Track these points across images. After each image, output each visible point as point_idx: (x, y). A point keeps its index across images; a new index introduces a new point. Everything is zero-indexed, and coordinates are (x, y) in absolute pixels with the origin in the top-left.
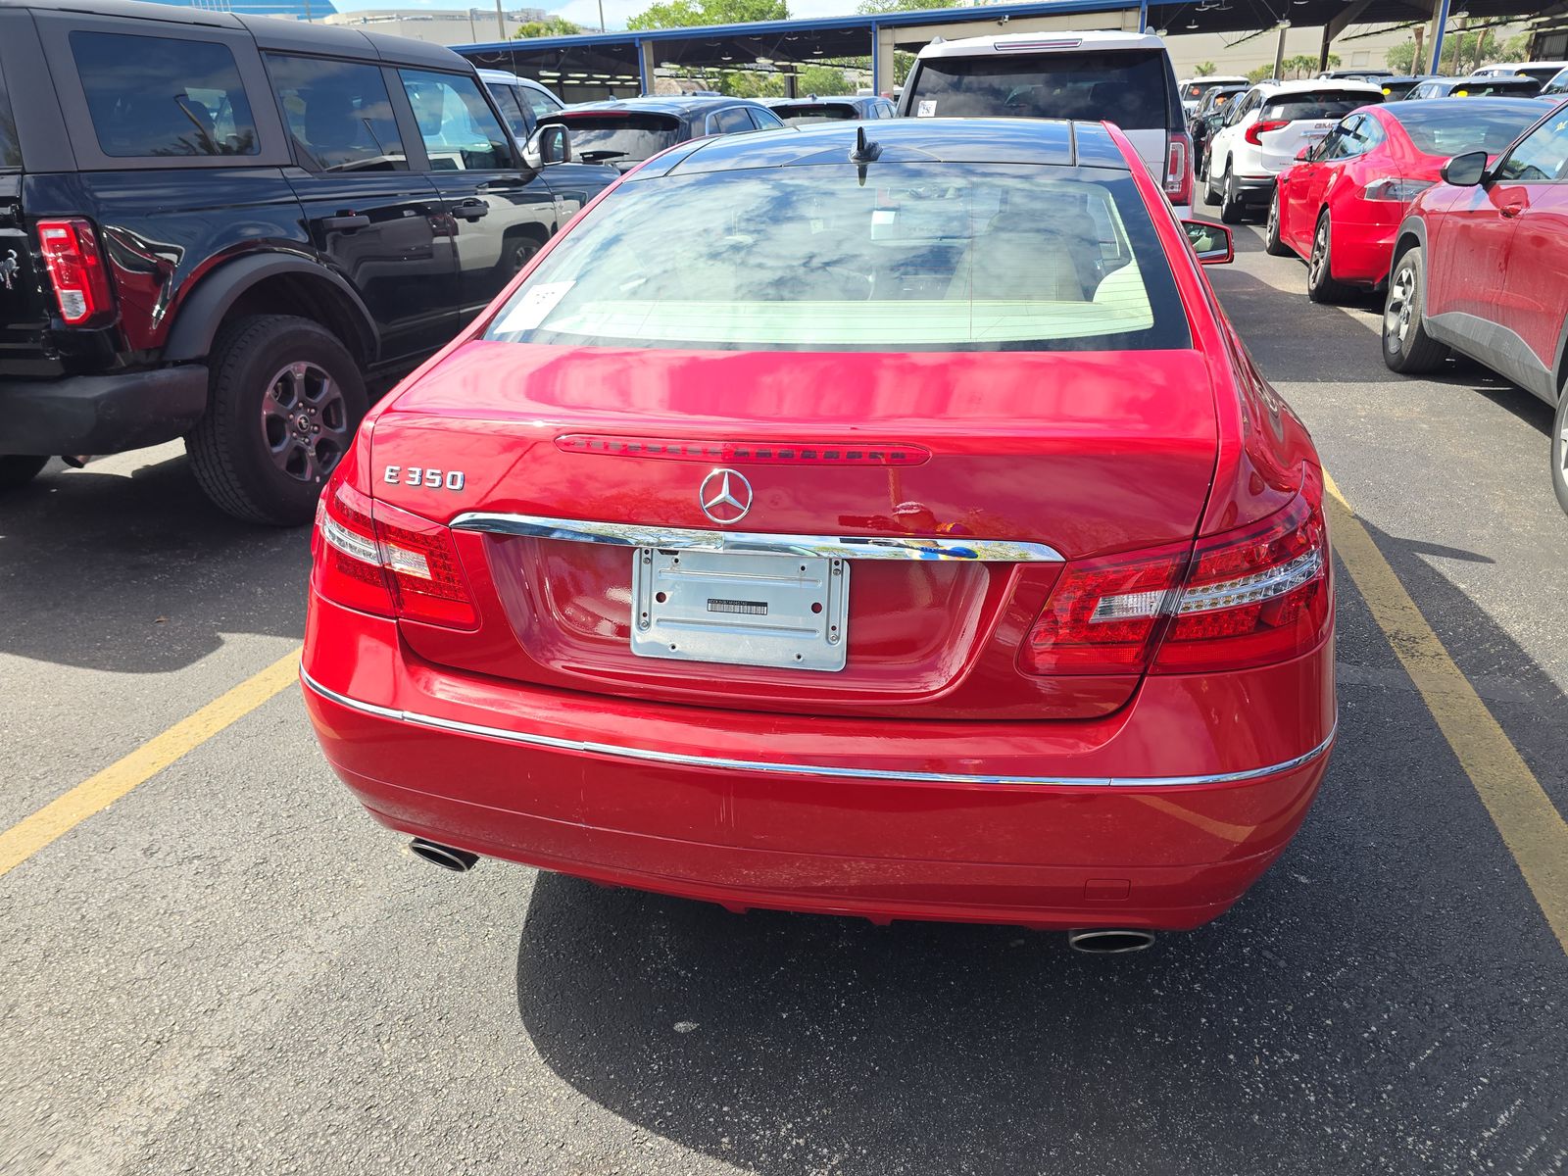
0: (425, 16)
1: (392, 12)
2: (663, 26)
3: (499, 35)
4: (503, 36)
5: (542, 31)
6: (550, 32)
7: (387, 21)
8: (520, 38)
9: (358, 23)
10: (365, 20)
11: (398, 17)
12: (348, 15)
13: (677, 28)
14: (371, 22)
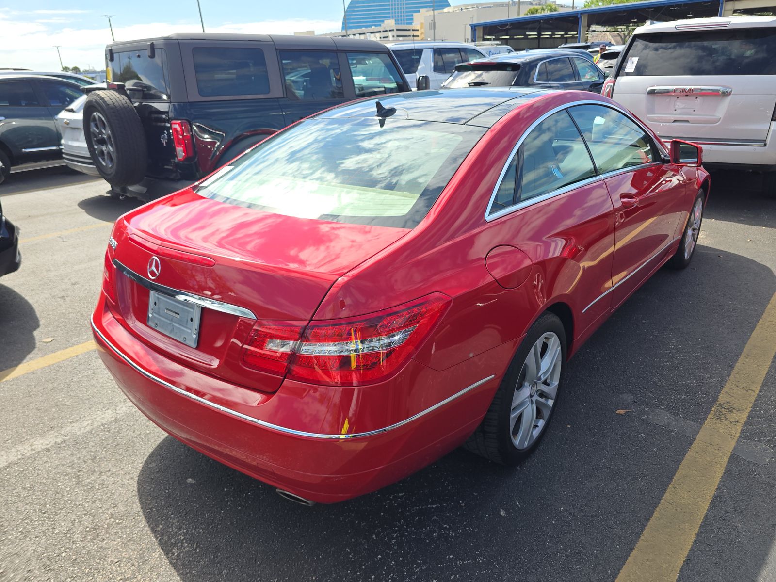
0: (489, 6)
1: (474, 5)
2: (603, 5)
3: (517, 14)
4: (519, 14)
5: (539, 11)
6: (543, 11)
7: (472, 9)
8: (527, 15)
9: (458, 11)
10: (462, 9)
11: (477, 7)
12: (455, 7)
13: (611, 5)
14: (464, 10)
